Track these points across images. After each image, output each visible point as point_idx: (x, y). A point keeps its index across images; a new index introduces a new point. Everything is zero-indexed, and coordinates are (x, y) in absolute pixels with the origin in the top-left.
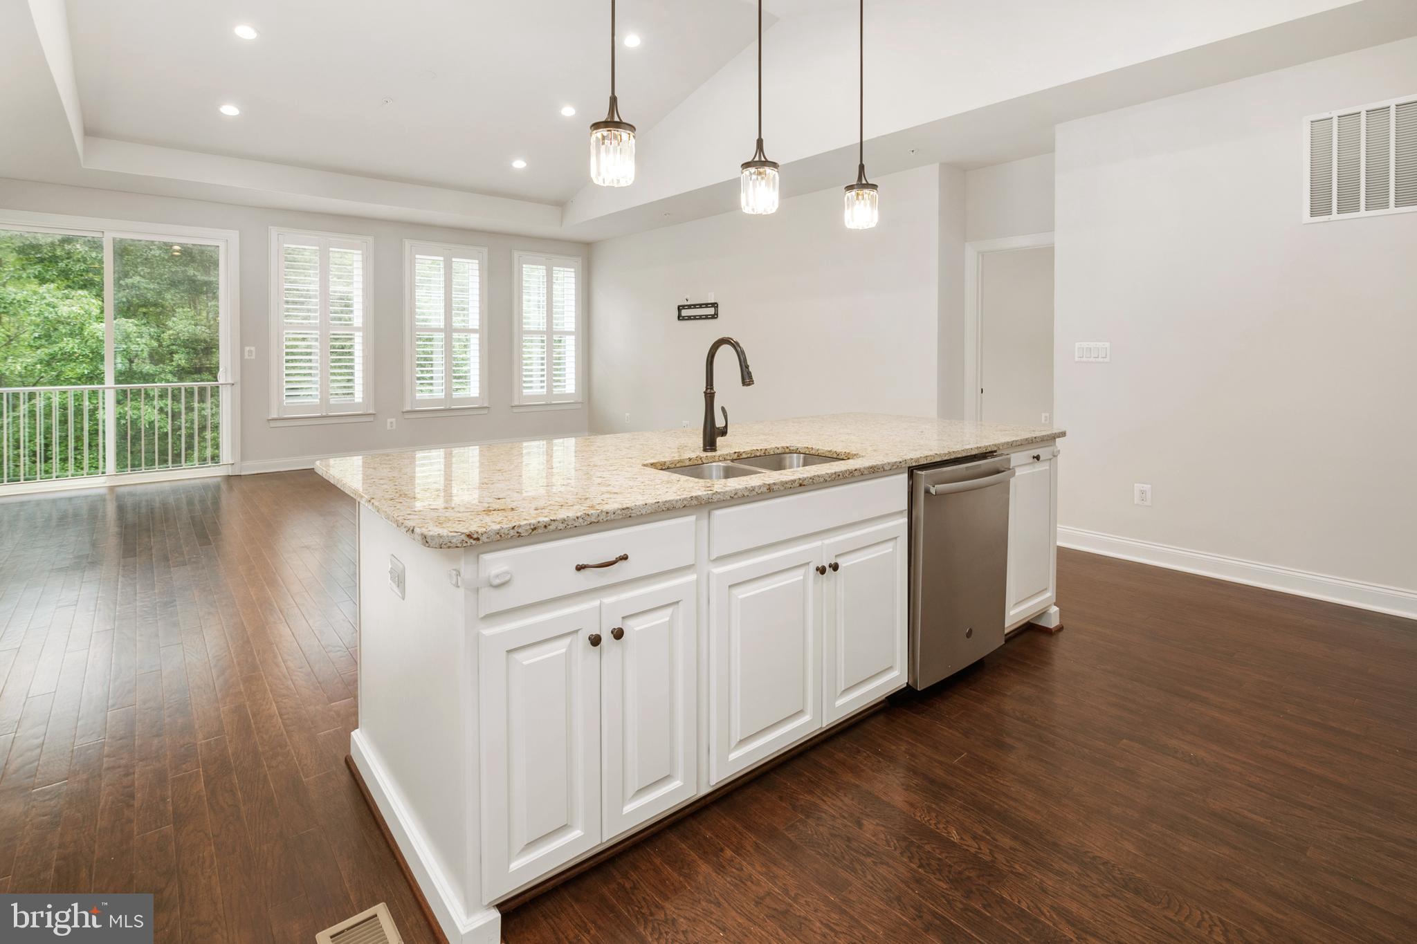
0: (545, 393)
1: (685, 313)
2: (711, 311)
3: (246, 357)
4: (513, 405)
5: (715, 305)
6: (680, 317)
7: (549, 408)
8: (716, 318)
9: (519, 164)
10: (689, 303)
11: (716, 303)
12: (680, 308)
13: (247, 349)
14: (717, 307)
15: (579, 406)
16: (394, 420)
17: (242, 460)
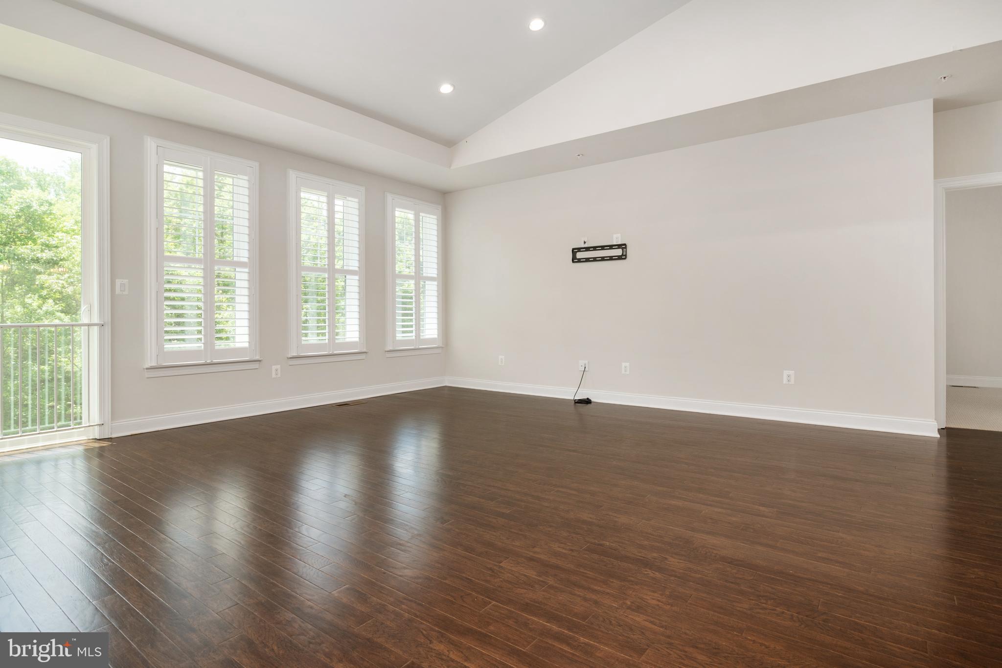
0: (414, 337)
1: (580, 255)
2: (619, 252)
3: (118, 291)
4: (387, 350)
5: (622, 246)
6: (575, 260)
7: (417, 353)
8: (625, 259)
9: (446, 89)
10: (586, 245)
11: (625, 245)
12: (575, 251)
13: (118, 282)
14: (626, 248)
15: (439, 351)
16: (278, 367)
17: (112, 420)
